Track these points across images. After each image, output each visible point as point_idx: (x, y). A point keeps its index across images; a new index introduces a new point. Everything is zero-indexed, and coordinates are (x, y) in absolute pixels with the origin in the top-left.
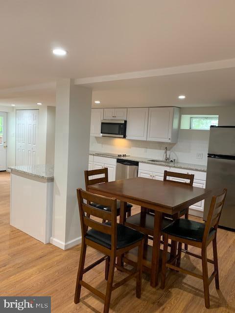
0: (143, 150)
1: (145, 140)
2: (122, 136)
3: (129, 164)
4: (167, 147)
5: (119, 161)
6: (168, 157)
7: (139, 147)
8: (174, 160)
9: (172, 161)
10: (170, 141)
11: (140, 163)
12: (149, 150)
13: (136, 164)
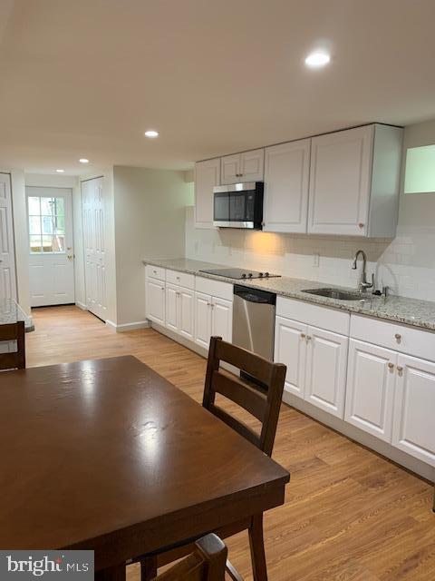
0: (310, 259)
1: (303, 231)
2: (250, 225)
3: (256, 299)
4: (364, 250)
5: (240, 291)
6: (369, 280)
7: (302, 253)
8: (386, 289)
9: (378, 293)
10: (362, 232)
11: (279, 299)
12: (324, 260)
13: (270, 298)
